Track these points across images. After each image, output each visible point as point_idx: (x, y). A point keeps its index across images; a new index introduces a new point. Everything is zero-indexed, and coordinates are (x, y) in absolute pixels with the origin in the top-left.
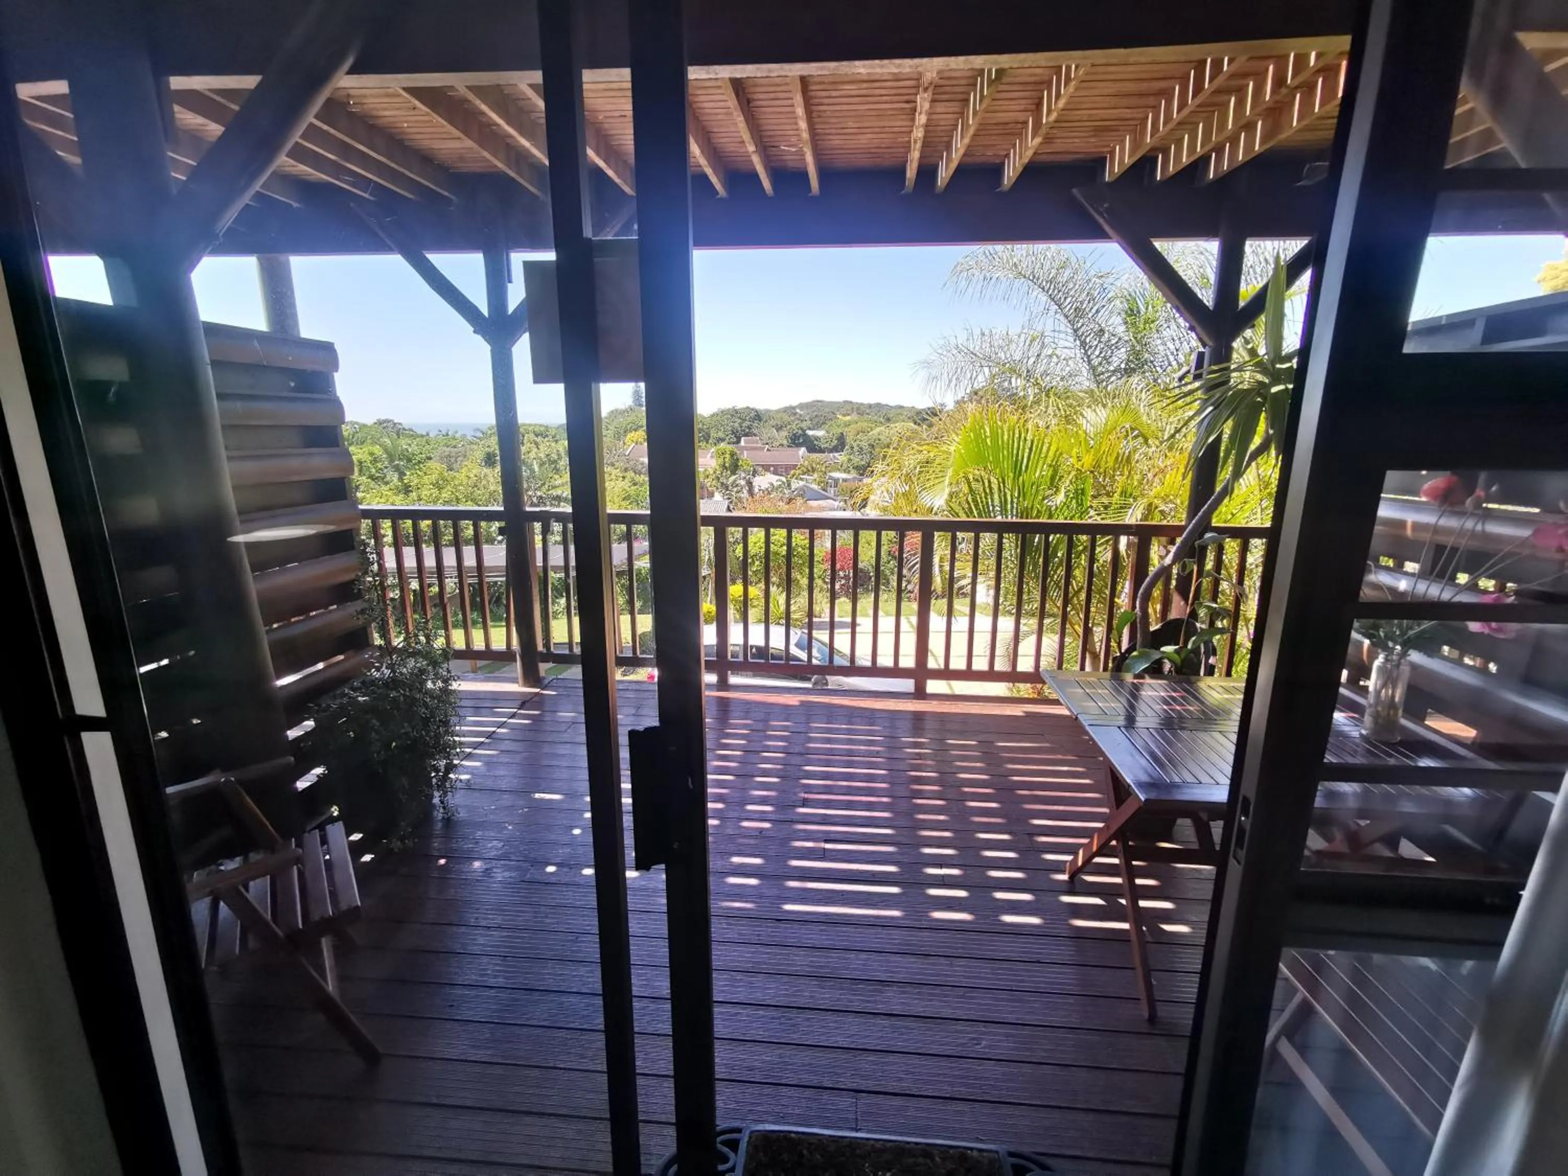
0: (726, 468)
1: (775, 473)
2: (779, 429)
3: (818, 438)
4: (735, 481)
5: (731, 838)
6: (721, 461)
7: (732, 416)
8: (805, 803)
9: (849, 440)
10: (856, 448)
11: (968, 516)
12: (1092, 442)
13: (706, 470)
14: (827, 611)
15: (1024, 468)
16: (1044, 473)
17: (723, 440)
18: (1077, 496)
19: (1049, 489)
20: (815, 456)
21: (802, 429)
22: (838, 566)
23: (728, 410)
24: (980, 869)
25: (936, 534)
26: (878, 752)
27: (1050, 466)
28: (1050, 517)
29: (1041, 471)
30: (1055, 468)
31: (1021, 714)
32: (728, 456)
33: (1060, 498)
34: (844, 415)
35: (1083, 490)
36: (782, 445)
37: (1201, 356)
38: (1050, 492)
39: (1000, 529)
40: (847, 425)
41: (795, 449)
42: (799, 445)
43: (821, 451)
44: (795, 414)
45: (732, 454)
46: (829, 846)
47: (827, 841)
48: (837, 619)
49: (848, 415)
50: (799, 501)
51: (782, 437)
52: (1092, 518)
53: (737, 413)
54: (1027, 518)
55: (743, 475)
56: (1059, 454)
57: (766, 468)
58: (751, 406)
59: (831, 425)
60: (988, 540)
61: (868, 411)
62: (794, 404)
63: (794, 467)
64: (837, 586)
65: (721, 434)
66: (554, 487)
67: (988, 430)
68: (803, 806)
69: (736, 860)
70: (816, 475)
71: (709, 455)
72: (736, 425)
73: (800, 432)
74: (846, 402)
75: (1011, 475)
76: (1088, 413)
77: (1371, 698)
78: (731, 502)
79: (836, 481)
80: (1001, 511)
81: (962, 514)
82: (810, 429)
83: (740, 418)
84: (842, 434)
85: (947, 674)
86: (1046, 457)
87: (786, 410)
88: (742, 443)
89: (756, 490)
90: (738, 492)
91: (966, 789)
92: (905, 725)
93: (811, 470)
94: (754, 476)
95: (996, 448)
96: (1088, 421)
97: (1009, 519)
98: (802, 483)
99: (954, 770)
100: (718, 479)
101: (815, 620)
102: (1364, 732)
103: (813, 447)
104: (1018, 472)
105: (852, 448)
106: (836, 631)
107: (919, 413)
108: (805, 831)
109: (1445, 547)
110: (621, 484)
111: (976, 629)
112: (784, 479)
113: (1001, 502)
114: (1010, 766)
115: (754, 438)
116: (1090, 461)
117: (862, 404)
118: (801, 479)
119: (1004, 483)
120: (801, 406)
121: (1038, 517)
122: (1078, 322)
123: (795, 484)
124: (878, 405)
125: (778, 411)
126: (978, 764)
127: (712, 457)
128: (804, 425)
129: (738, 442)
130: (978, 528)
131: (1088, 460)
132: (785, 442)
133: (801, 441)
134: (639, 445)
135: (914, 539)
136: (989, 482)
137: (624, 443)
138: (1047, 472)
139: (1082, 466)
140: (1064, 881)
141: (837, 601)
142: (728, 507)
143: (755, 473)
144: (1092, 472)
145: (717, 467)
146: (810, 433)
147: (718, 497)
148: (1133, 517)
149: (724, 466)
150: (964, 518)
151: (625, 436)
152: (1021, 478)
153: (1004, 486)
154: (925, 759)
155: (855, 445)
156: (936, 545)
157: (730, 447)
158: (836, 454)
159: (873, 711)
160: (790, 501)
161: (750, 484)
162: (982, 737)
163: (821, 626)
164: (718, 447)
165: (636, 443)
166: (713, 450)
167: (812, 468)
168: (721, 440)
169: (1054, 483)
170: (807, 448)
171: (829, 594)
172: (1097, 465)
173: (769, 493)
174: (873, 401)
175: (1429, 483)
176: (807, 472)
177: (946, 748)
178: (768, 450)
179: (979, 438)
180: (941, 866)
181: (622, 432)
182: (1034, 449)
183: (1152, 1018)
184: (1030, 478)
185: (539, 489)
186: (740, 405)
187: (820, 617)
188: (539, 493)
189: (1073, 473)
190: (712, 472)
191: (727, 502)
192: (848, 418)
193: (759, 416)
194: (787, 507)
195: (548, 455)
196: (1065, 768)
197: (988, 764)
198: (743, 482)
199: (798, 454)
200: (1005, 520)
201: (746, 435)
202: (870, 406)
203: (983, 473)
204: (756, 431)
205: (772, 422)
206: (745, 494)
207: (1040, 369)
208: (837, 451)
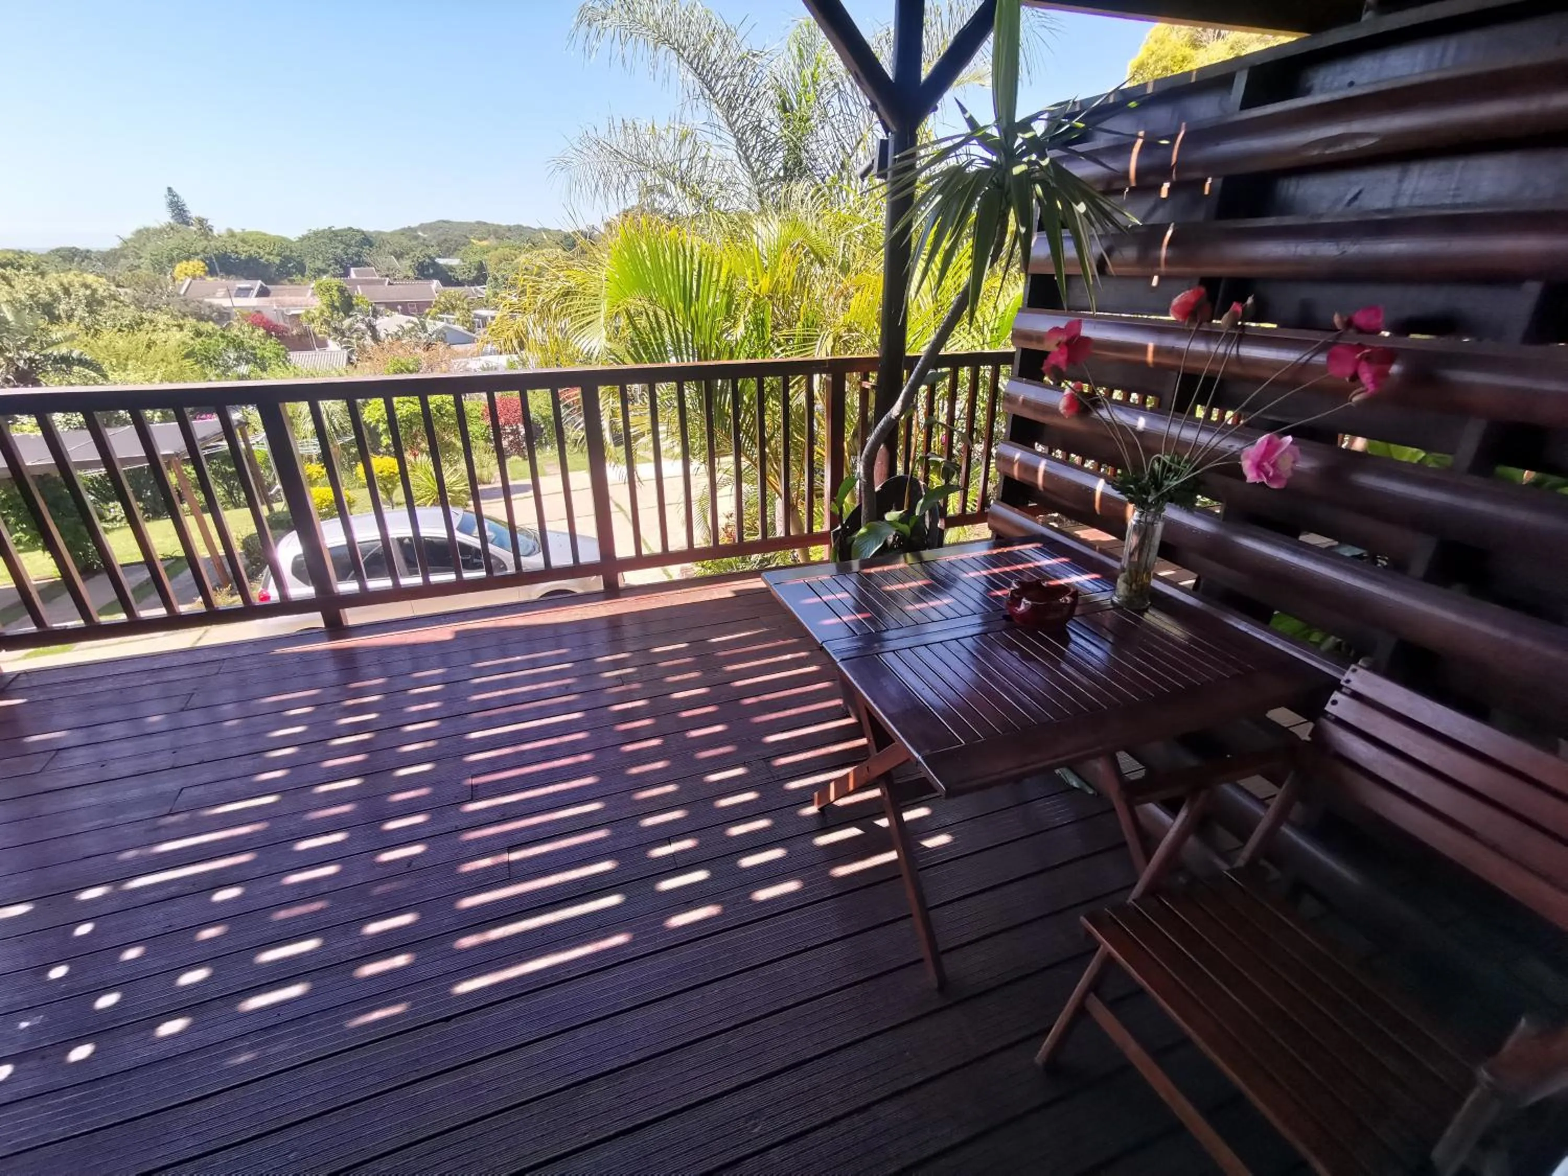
0: (336, 308)
1: (405, 312)
2: (399, 256)
3: (451, 268)
4: (351, 325)
5: (361, 889)
6: (326, 299)
7: (330, 240)
8: (475, 794)
9: (491, 270)
10: (500, 280)
11: (636, 362)
12: (766, 262)
13: (308, 312)
14: (497, 473)
15: (694, 295)
16: (718, 301)
17: (325, 272)
18: (758, 327)
19: (726, 320)
20: (452, 290)
21: (430, 257)
22: (502, 421)
23: (324, 231)
24: (719, 829)
25: (601, 390)
26: (567, 686)
27: (724, 291)
28: (731, 357)
29: (713, 300)
30: (730, 293)
31: (730, 595)
32: (335, 293)
33: (740, 331)
34: (480, 240)
35: (763, 320)
36: (407, 277)
37: (884, 144)
38: (728, 324)
39: (679, 375)
40: (486, 251)
41: (426, 282)
42: (429, 277)
43: (459, 284)
44: (417, 237)
45: (341, 290)
46: (515, 856)
47: (511, 849)
48: (511, 483)
49: (485, 239)
50: (441, 347)
51: (405, 266)
52: (778, 356)
53: (336, 236)
54: (706, 359)
55: (360, 317)
56: (731, 277)
57: (392, 306)
58: (355, 227)
59: (466, 253)
60: (665, 390)
61: (508, 234)
62: (414, 224)
63: (428, 304)
64: (505, 443)
65: (320, 264)
66: (55, 343)
67: (645, 248)
68: (473, 800)
69: (373, 928)
70: (458, 314)
71: (310, 292)
72: (339, 251)
73: (427, 260)
74: (478, 223)
75: (681, 305)
76: (757, 225)
77: (1125, 563)
78: (352, 352)
79: (484, 319)
80: (675, 351)
81: (628, 359)
82: (439, 257)
83: (341, 242)
84: (481, 262)
85: (640, 561)
86: (718, 281)
87: (404, 232)
88: (353, 275)
89: (382, 335)
90: (359, 339)
91: (685, 714)
92: (599, 638)
93: (449, 308)
94: (375, 316)
95: (659, 271)
96: (759, 237)
97: (686, 363)
98: (440, 325)
99: (665, 691)
100: (327, 323)
101: (480, 487)
102: (1115, 599)
103: (448, 279)
104: (688, 300)
105: (496, 279)
106: (513, 497)
107: (567, 237)
108: (478, 840)
109: (1199, 377)
110: (176, 336)
111: (666, 502)
112: (415, 319)
113: (673, 342)
114: (730, 668)
115: (367, 268)
116: (768, 284)
117: (499, 226)
118: (441, 320)
119: (673, 315)
120: (423, 227)
121: (718, 357)
122: (732, 115)
123: (433, 326)
124: (519, 227)
125: (393, 234)
126: (693, 675)
127: (313, 295)
128: (431, 252)
129: (346, 274)
130: (651, 377)
131: (765, 283)
132: (410, 273)
133: (431, 271)
134: (198, 281)
135: (573, 395)
136: (655, 314)
137: (174, 280)
138: (722, 300)
139: (760, 291)
140: (814, 815)
141: (508, 461)
142: (349, 359)
143: (376, 314)
144: (770, 298)
145: (324, 308)
146: (441, 261)
147: (333, 346)
148: (822, 351)
149: (332, 306)
150: (631, 365)
151: (174, 267)
152: (693, 309)
153: (675, 320)
154: (630, 682)
155: (498, 275)
156: (601, 404)
157: (337, 281)
158: (478, 288)
159: (556, 627)
160: (428, 347)
161: (372, 328)
162: (691, 635)
163: (491, 494)
164: (319, 281)
165: (194, 278)
166: (313, 285)
167: (452, 305)
168: (320, 272)
169: (730, 313)
170: (441, 280)
171: (495, 454)
172: (774, 291)
173: (399, 339)
174: (512, 223)
175: (1179, 296)
176: (445, 310)
177: (652, 661)
178: (390, 284)
179: (636, 260)
180: (668, 841)
181: (165, 260)
182: (703, 272)
183: (943, 985)
184: (703, 309)
185: (25, 346)
186: (339, 226)
187: (490, 483)
188: (26, 354)
189: (752, 299)
190: (317, 315)
191: (346, 352)
192: (485, 243)
193: (367, 240)
194: (427, 354)
195: (32, 296)
196: (788, 657)
197: (705, 673)
198: (363, 327)
199: (430, 288)
200: (681, 364)
201: (355, 265)
202: (509, 229)
203: (647, 306)
204: (368, 260)
205: (388, 248)
206: (368, 341)
207: (695, 175)
208: (479, 285)
